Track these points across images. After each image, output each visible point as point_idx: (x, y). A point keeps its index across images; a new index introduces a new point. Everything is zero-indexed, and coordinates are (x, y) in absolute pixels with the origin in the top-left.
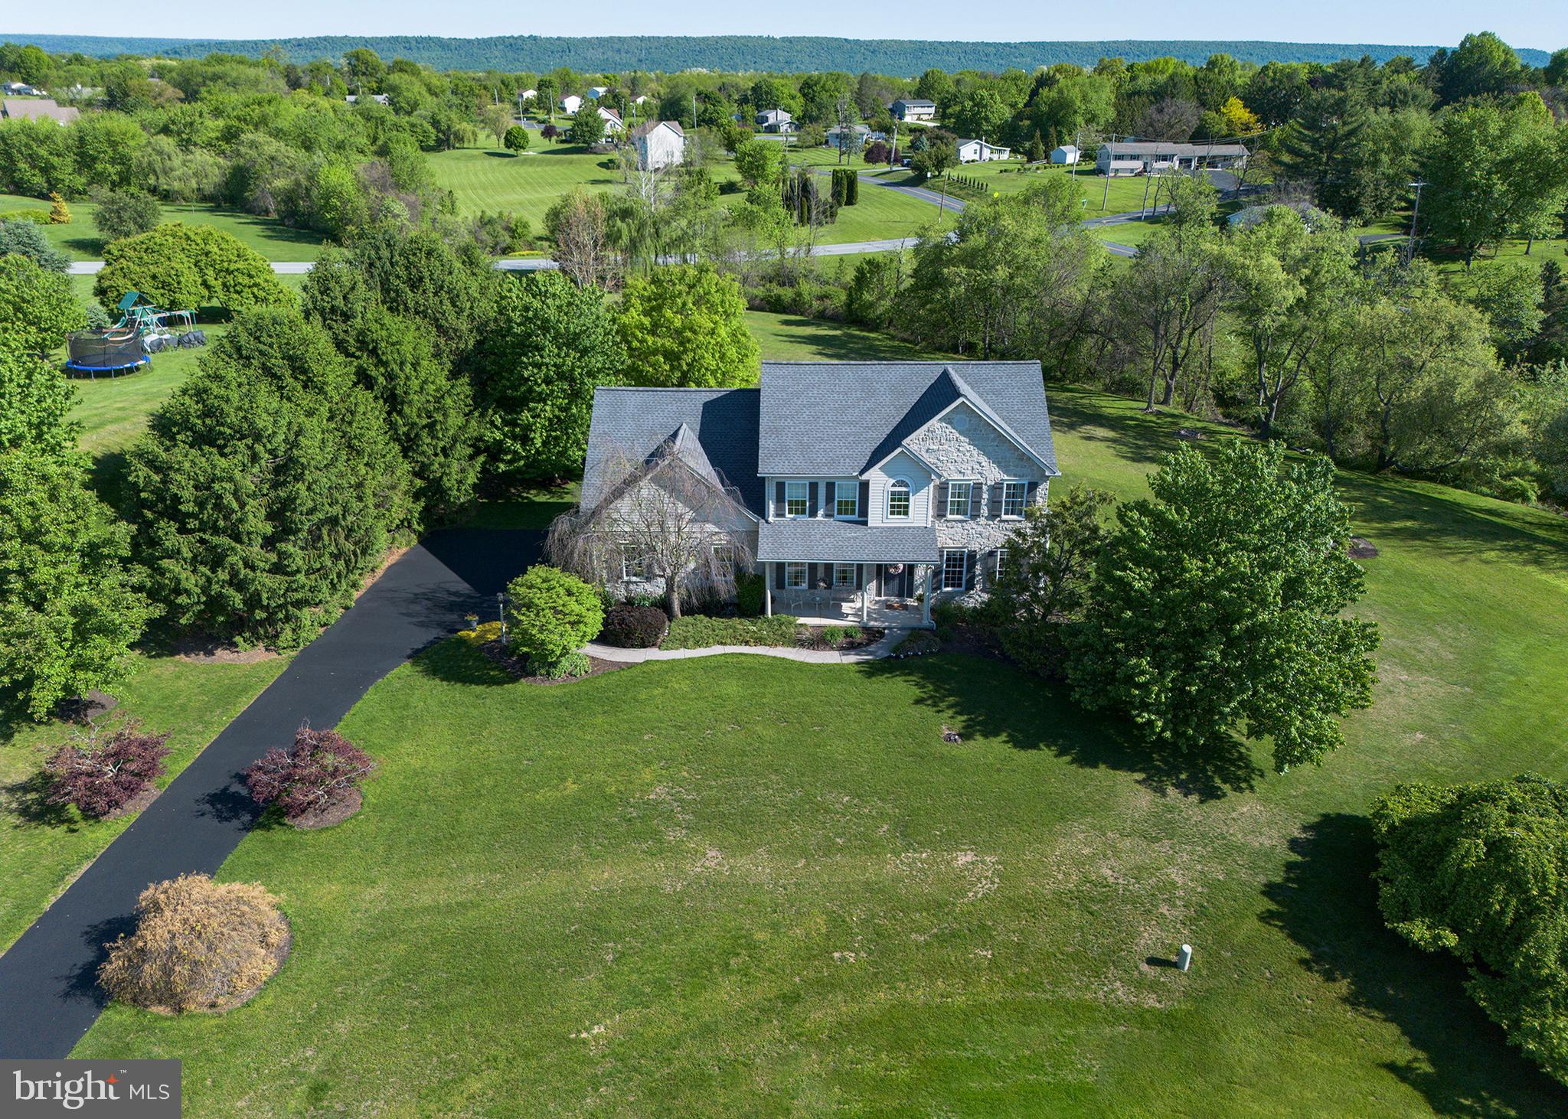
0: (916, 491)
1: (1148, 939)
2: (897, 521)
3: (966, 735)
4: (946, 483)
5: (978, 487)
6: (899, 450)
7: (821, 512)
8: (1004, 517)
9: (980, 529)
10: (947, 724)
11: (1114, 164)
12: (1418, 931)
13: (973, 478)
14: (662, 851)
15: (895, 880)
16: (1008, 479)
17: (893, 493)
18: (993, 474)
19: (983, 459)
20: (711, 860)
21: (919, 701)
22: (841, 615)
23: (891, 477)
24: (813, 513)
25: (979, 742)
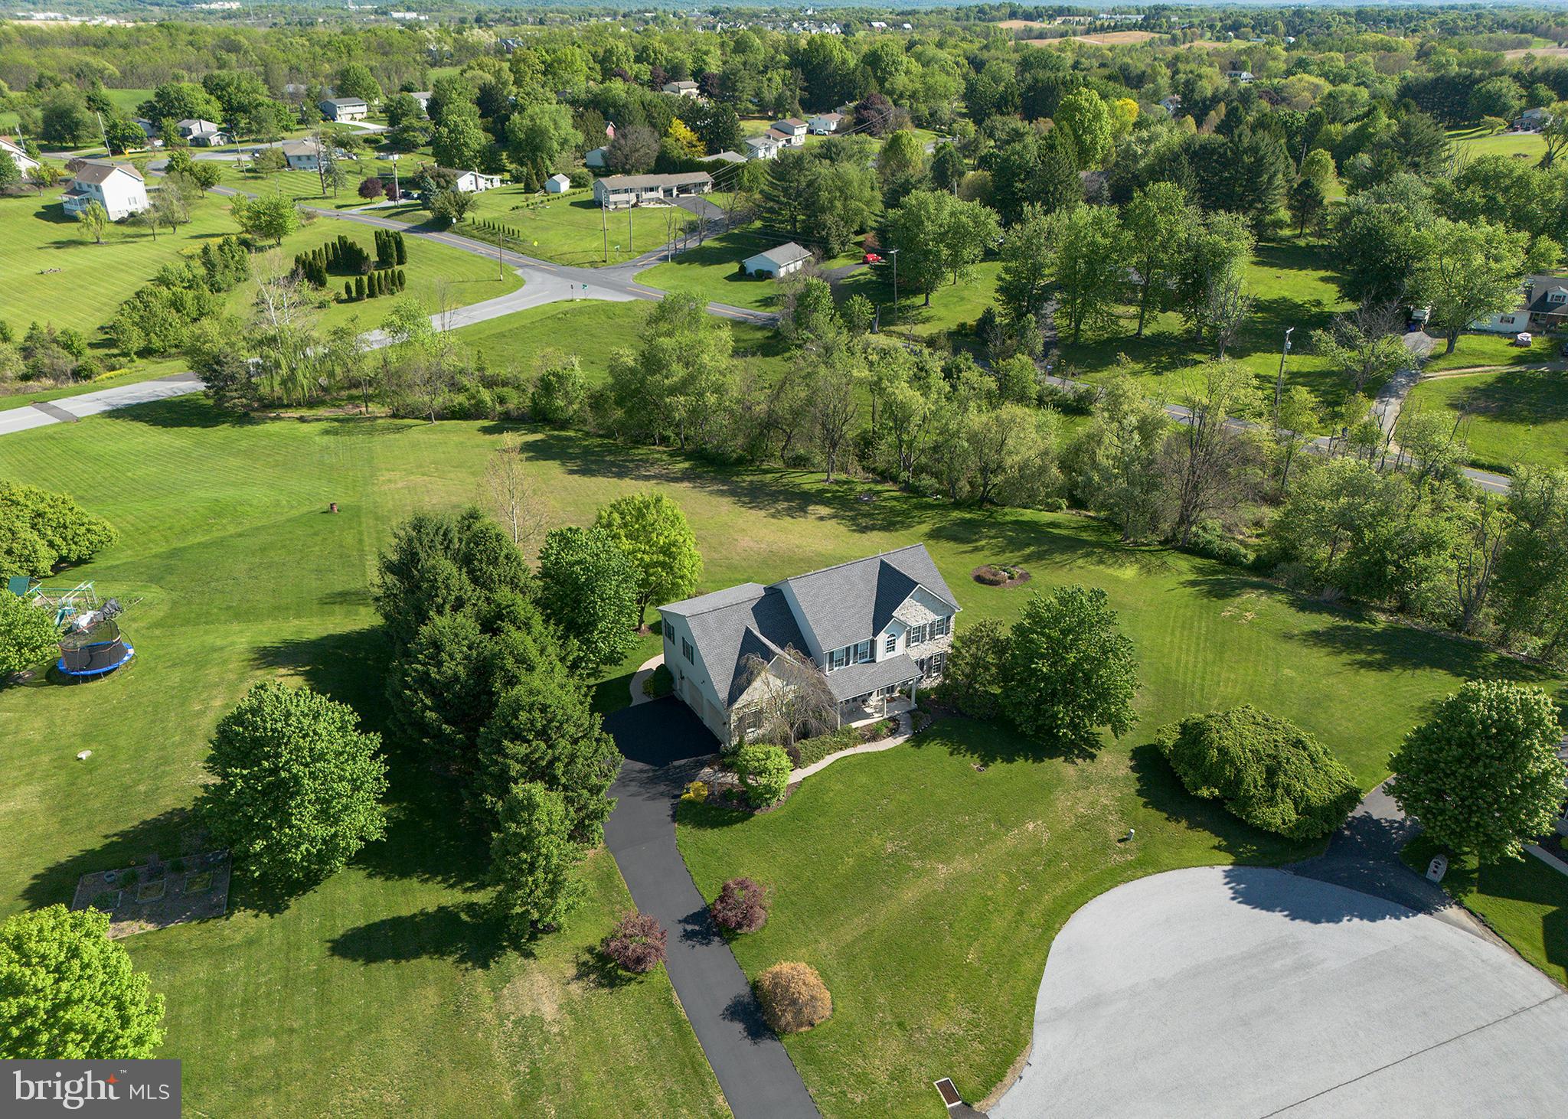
0: (899, 637)
1: (1113, 833)
2: (891, 655)
3: (986, 765)
4: (911, 629)
5: (924, 627)
6: (893, 620)
7: (852, 663)
8: (936, 638)
9: (925, 647)
10: (973, 763)
11: (613, 198)
12: (1205, 792)
13: (922, 623)
14: (918, 874)
15: (1015, 847)
16: (939, 618)
17: (888, 642)
18: (932, 617)
19: (927, 611)
20: (943, 870)
21: (951, 754)
22: (868, 716)
23: (887, 635)
24: (847, 663)
25: (992, 767)
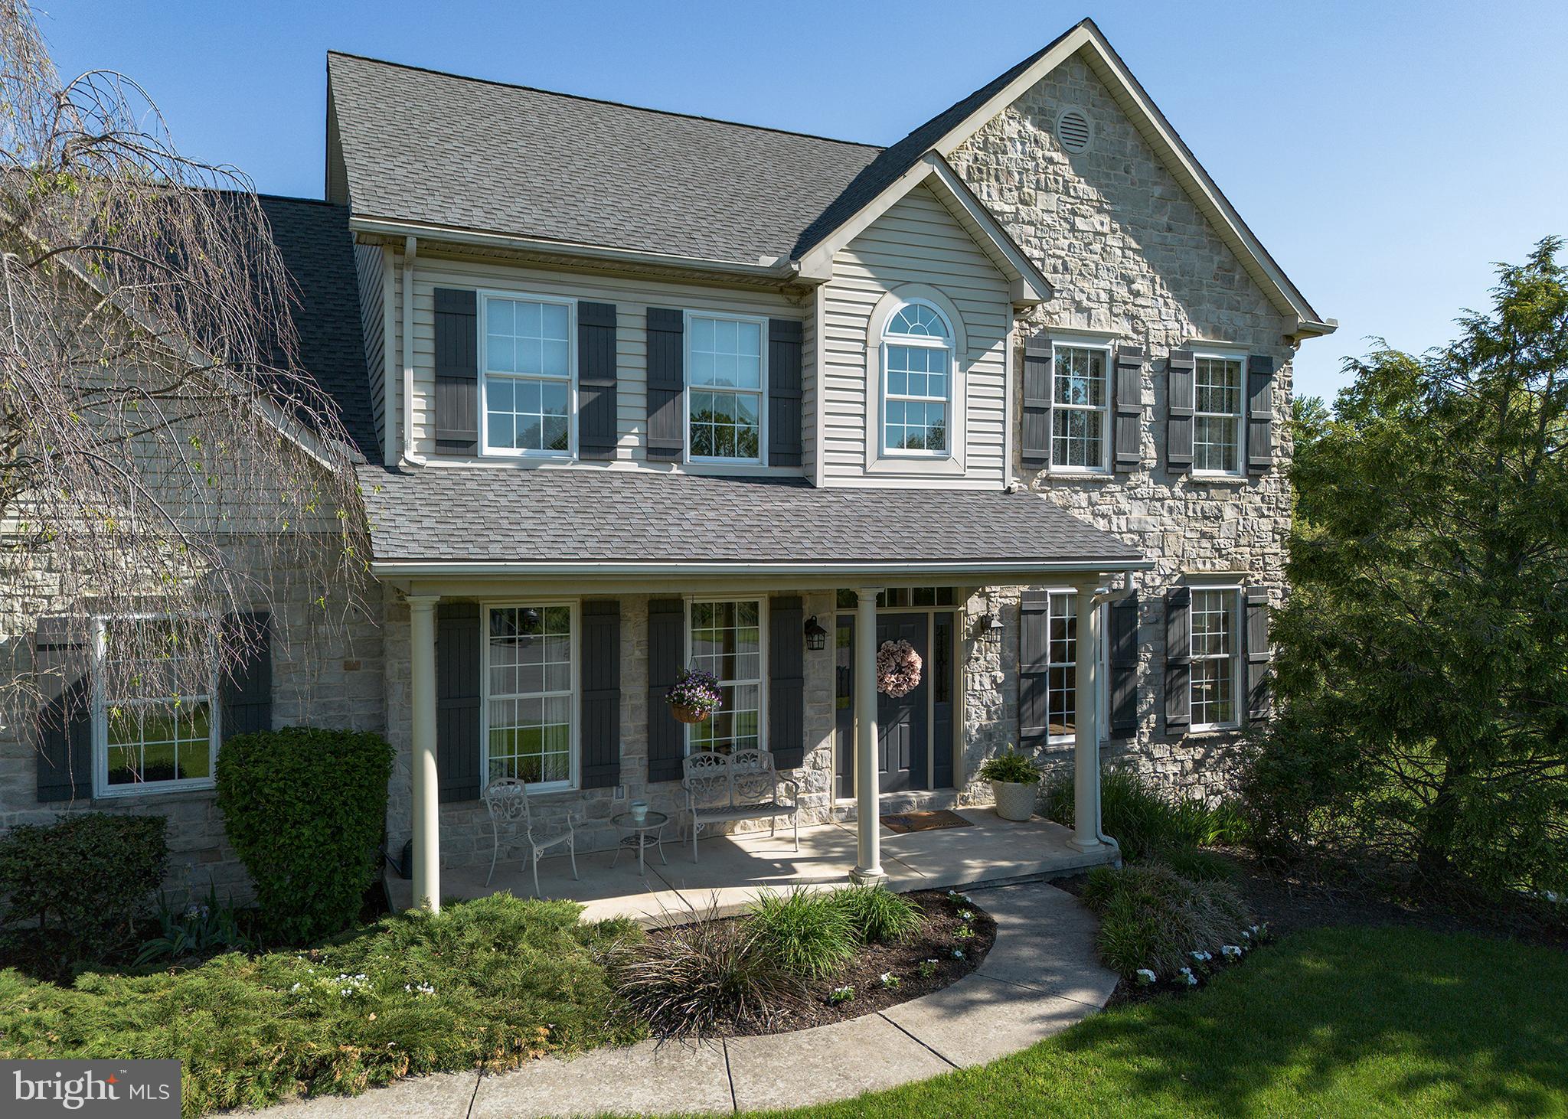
0: (969, 355)
2: (911, 468)
4: (1045, 338)
5: (1128, 360)
6: (920, 171)
7: (629, 441)
8: (1198, 473)
9: (1137, 512)
13: (1112, 331)
16: (1200, 342)
17: (898, 353)
18: (1163, 320)
19: (1137, 266)
23: (894, 285)
24: (599, 443)
